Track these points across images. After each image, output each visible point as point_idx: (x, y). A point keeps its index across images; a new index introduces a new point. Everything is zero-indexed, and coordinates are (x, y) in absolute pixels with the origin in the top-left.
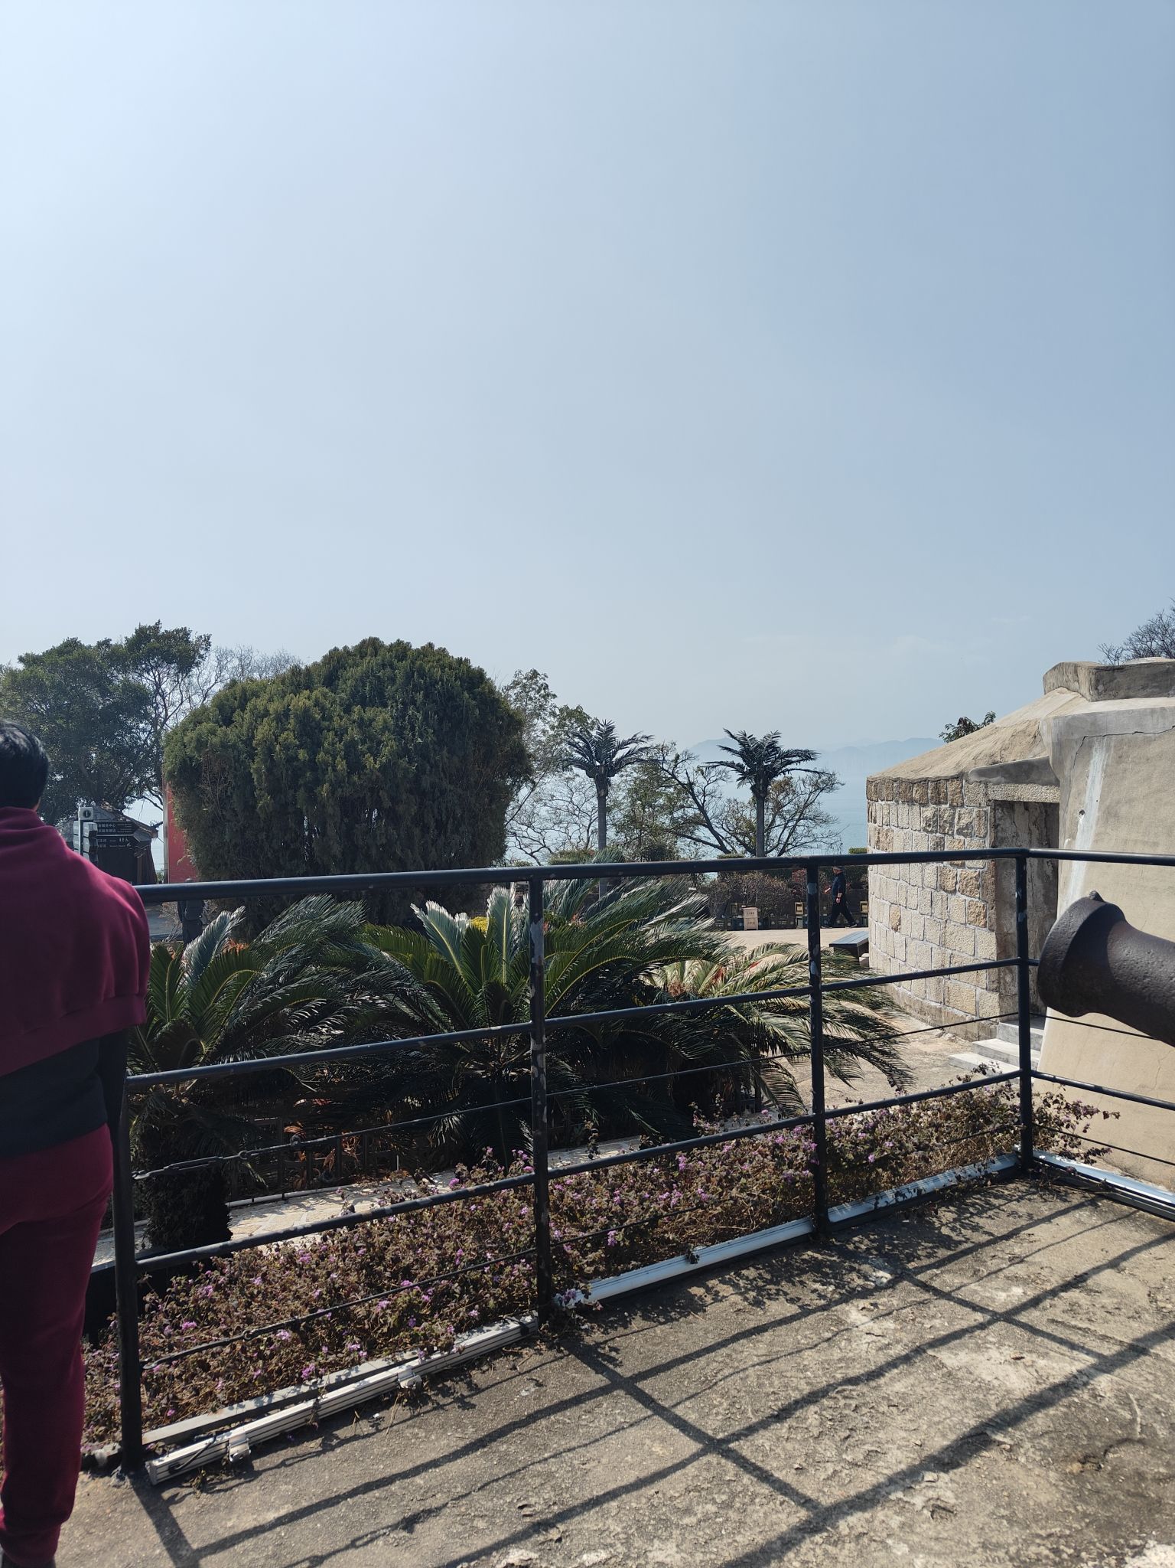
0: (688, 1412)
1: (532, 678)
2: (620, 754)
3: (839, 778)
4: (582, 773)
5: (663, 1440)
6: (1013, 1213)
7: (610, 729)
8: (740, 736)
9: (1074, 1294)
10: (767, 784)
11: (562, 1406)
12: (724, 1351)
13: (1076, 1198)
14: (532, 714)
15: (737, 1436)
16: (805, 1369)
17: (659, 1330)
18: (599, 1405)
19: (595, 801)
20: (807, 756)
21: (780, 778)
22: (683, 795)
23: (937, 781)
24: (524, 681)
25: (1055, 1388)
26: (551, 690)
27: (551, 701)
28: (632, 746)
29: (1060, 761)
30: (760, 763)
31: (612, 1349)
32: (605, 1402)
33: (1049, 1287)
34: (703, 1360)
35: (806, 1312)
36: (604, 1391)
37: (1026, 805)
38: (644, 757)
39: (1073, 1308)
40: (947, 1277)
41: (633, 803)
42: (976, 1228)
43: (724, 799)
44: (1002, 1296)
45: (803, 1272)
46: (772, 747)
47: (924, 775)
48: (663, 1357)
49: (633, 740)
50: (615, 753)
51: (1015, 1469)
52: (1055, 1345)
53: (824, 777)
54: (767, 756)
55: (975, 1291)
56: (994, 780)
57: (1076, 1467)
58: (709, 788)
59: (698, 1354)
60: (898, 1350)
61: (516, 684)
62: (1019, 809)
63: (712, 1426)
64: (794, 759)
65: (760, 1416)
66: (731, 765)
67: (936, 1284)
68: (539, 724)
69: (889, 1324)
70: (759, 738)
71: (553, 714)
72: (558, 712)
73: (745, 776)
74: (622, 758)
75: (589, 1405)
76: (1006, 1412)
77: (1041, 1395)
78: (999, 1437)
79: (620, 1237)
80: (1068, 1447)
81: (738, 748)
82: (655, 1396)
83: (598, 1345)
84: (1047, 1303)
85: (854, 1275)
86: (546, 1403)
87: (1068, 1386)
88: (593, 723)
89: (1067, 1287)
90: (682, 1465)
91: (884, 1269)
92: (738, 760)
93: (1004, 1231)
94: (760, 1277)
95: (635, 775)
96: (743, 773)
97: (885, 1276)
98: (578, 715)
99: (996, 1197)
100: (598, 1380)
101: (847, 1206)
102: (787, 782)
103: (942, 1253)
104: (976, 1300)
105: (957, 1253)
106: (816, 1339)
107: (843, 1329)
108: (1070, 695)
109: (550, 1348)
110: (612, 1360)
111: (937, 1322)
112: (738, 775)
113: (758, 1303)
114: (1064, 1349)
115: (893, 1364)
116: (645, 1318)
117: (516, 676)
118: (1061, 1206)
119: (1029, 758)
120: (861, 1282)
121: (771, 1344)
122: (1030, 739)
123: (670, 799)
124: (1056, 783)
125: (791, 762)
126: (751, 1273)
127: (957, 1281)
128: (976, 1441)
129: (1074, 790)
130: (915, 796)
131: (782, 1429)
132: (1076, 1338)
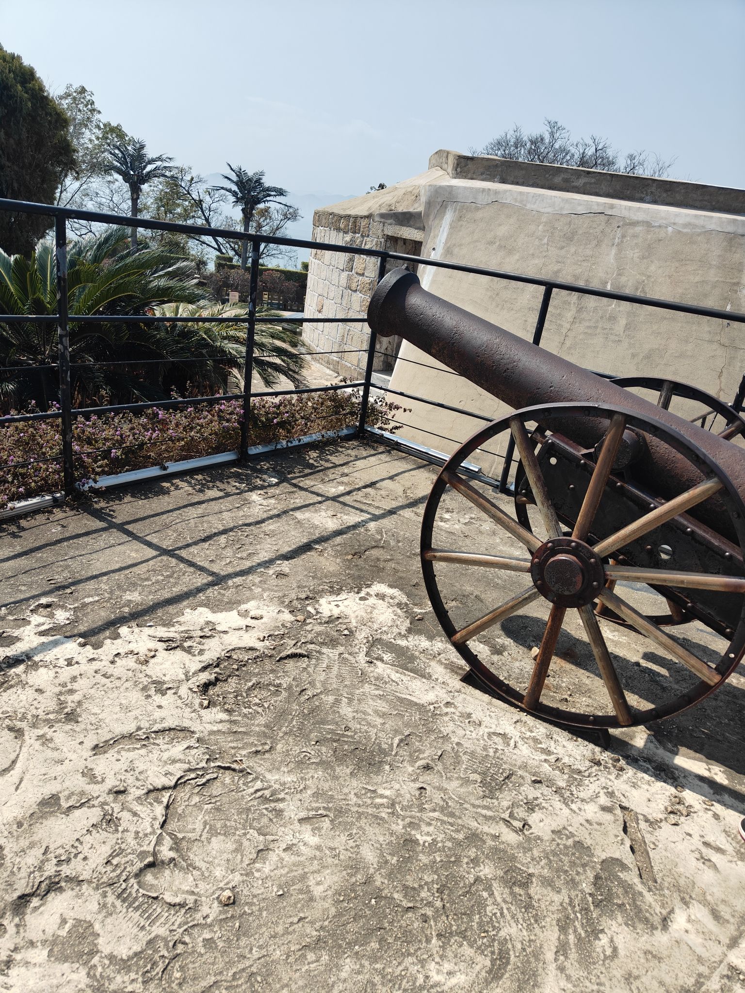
0: (154, 539)
1: (80, 93)
2: (149, 168)
3: (300, 212)
4: (120, 178)
5: (137, 551)
6: (348, 455)
7: (142, 147)
8: (237, 170)
9: (369, 490)
10: (252, 208)
11: (78, 536)
12: (178, 512)
13: (382, 449)
14: (80, 124)
15: (180, 548)
16: (223, 519)
17: (140, 502)
18: (101, 536)
19: (130, 202)
20: (281, 192)
21: (261, 206)
22: (194, 209)
23: (356, 217)
24: (75, 94)
25: (349, 528)
26: (97, 106)
27: (97, 116)
28: (159, 163)
29: (427, 215)
30: (249, 192)
31: (110, 511)
32: (104, 535)
33: (357, 487)
34: (165, 516)
35: (228, 495)
36: (104, 529)
37: (405, 241)
38: (168, 174)
39: (366, 496)
40: (307, 482)
41: (158, 209)
42: (327, 461)
43: (223, 216)
44: (333, 490)
45: (230, 477)
46: (258, 182)
47: (348, 212)
48: (141, 514)
49: (159, 159)
50: (145, 167)
51: (321, 558)
52: (353, 510)
53: (291, 210)
54: (255, 188)
55: (321, 488)
56: (389, 221)
57: (350, 557)
58: (214, 206)
59: (163, 513)
60: (275, 512)
61: (67, 95)
62: (400, 243)
63: (166, 544)
64: (273, 193)
65: (194, 540)
66: (229, 191)
67: (301, 484)
68: (87, 134)
69: (273, 501)
70: (250, 173)
71: (98, 127)
72: (102, 126)
73: (238, 201)
74: (151, 171)
75: (94, 535)
76: (323, 537)
77: (341, 530)
78: (317, 547)
79: (119, 453)
80: (348, 550)
81: (235, 178)
82: (135, 532)
83: (102, 508)
84: (354, 493)
85: (258, 480)
86: (67, 535)
87: (355, 527)
88: (130, 140)
89: (365, 487)
90: (147, 561)
91: (275, 477)
92: (235, 188)
93: (341, 462)
94: (205, 479)
95: (161, 187)
96: (237, 198)
97: (274, 480)
98: (117, 131)
99: (341, 447)
100: (102, 525)
101: (260, 447)
102: (267, 210)
103: (307, 471)
104: (320, 491)
105: (314, 470)
106: (231, 507)
107: (247, 503)
108: (441, 172)
109: (72, 510)
110: (111, 516)
111: (297, 501)
112: (233, 199)
113: (201, 491)
114: (358, 512)
115: (271, 518)
116: (132, 496)
117: (68, 88)
118: (373, 452)
119: (411, 210)
120: (260, 482)
121: (206, 509)
122: (413, 198)
123: (185, 210)
124: (423, 229)
125: (270, 195)
126: (200, 477)
127: (312, 483)
128: (306, 548)
129: (432, 234)
130: (342, 226)
131: (206, 545)
132: (364, 507)
